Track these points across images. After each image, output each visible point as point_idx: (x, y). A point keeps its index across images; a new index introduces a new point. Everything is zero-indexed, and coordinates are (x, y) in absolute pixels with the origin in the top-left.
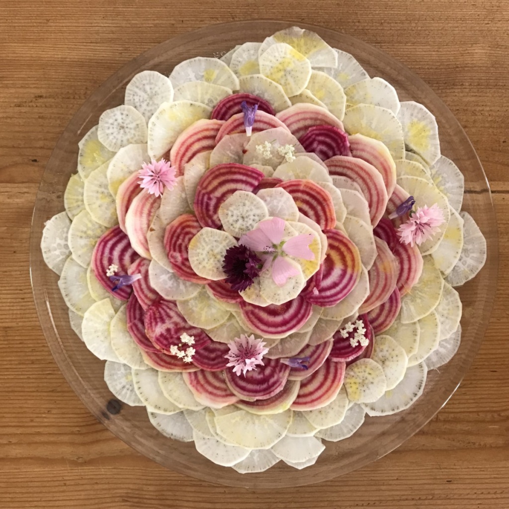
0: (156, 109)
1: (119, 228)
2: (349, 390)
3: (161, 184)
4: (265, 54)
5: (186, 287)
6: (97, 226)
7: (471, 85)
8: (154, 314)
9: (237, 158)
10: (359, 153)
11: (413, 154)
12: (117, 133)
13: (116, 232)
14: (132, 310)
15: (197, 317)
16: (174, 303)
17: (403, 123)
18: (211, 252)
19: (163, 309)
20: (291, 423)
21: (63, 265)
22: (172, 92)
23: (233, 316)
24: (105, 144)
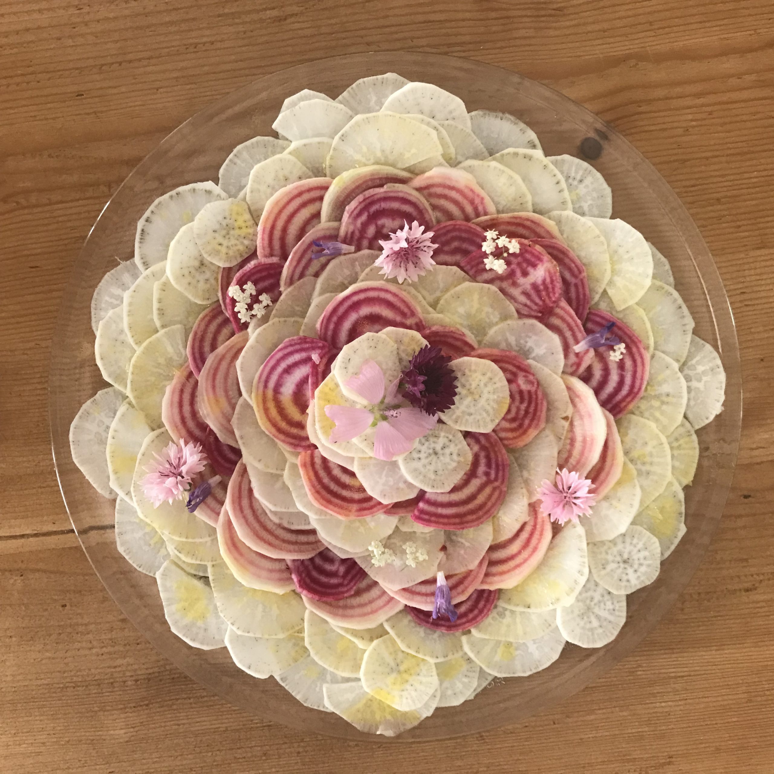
0: (580, 594)
1: (614, 416)
2: (247, 216)
3: (561, 487)
4: (431, 692)
5: (506, 340)
6: (646, 414)
7: (125, 682)
8: (548, 295)
9: (454, 538)
10: (277, 566)
11: (197, 573)
12: (632, 553)
13: (618, 409)
14: (581, 296)
15: (485, 298)
16: (521, 315)
17: (218, 617)
18: (477, 397)
19: (536, 304)
20: (328, 158)
21: (689, 352)
22: (559, 622)
23: (431, 306)
24: (648, 534)
